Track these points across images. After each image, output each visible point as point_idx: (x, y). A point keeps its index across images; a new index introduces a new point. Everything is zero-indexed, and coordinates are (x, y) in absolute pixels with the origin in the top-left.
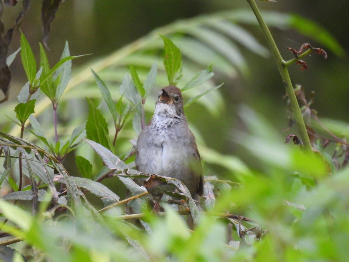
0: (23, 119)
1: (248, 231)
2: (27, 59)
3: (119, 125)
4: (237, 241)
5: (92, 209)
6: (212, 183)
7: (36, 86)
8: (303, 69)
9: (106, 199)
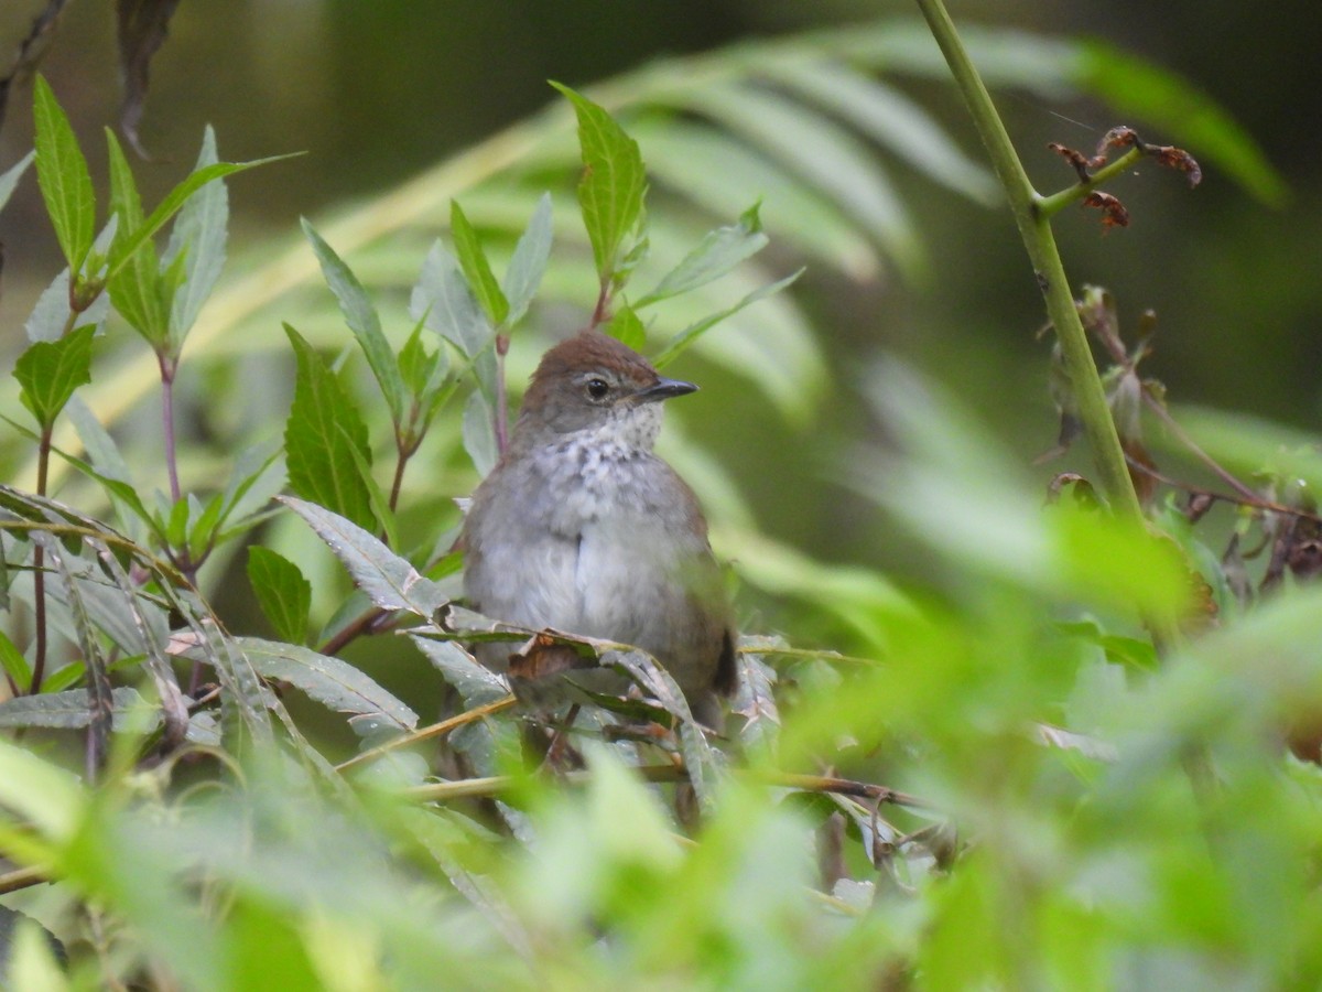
0: (46, 405)
1: (904, 843)
2: (59, 176)
3: (411, 432)
4: (863, 879)
5: (314, 760)
6: (768, 659)
7: (94, 281)
8: (1110, 224)
9: (369, 722)
